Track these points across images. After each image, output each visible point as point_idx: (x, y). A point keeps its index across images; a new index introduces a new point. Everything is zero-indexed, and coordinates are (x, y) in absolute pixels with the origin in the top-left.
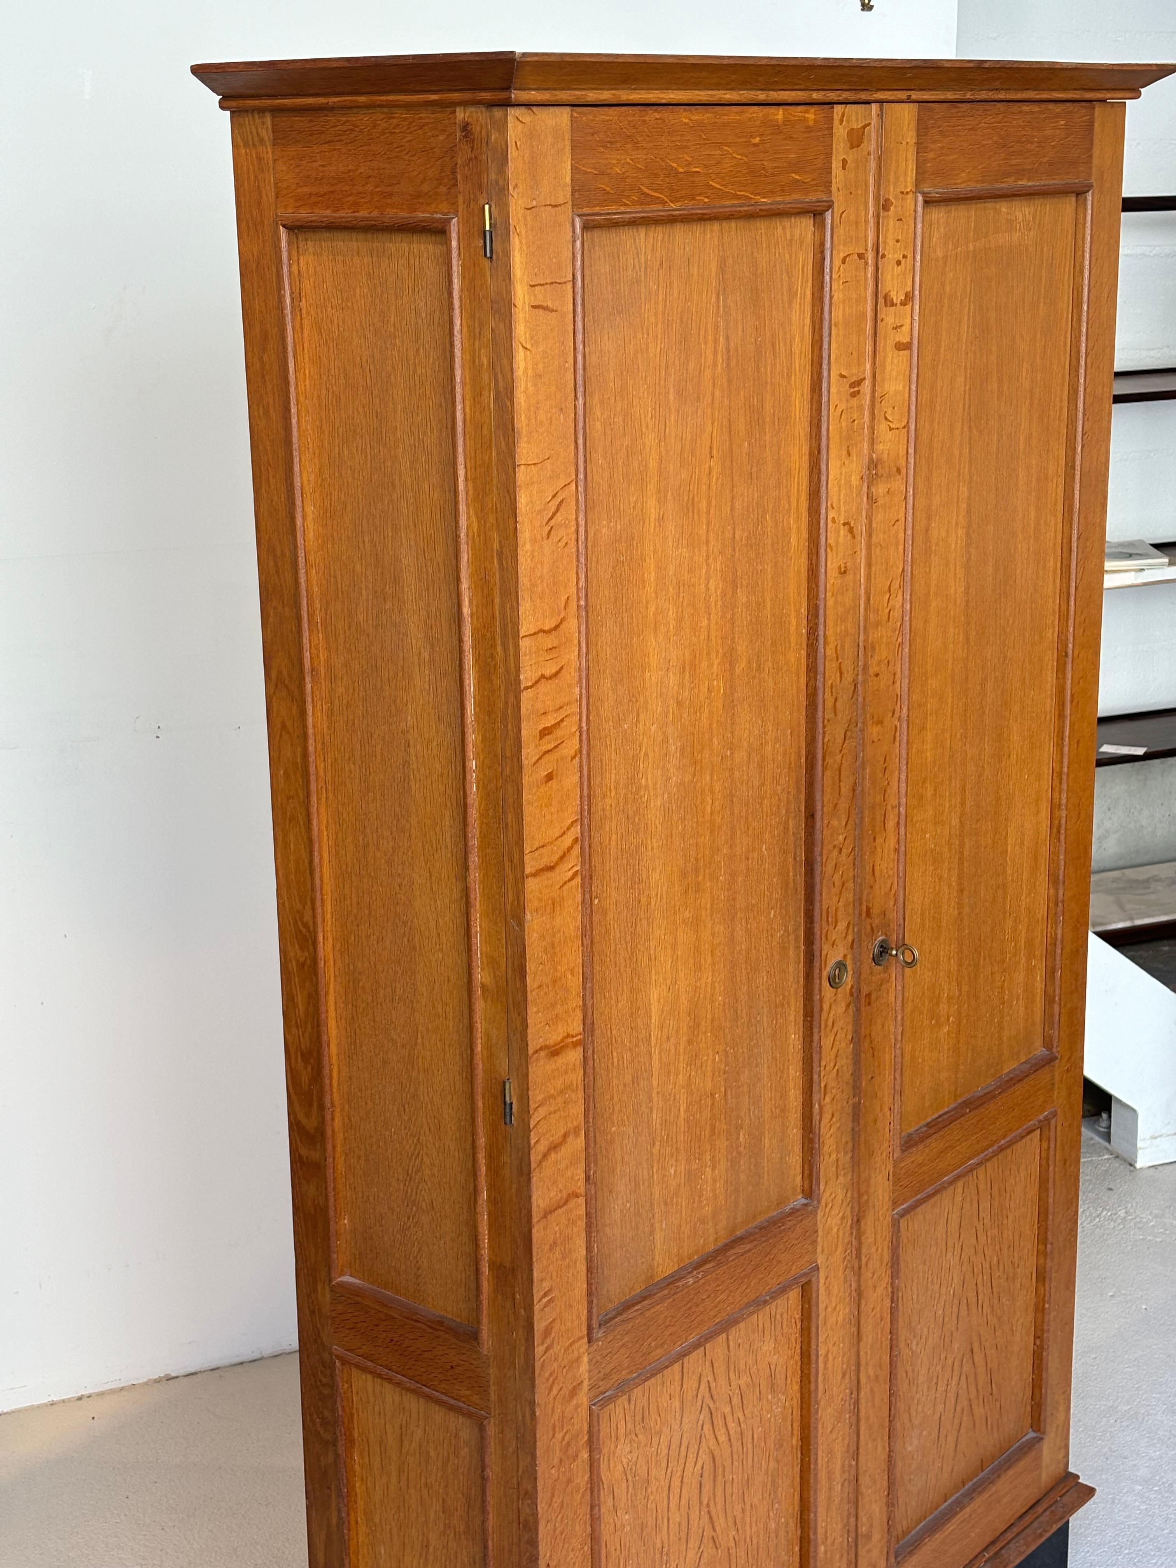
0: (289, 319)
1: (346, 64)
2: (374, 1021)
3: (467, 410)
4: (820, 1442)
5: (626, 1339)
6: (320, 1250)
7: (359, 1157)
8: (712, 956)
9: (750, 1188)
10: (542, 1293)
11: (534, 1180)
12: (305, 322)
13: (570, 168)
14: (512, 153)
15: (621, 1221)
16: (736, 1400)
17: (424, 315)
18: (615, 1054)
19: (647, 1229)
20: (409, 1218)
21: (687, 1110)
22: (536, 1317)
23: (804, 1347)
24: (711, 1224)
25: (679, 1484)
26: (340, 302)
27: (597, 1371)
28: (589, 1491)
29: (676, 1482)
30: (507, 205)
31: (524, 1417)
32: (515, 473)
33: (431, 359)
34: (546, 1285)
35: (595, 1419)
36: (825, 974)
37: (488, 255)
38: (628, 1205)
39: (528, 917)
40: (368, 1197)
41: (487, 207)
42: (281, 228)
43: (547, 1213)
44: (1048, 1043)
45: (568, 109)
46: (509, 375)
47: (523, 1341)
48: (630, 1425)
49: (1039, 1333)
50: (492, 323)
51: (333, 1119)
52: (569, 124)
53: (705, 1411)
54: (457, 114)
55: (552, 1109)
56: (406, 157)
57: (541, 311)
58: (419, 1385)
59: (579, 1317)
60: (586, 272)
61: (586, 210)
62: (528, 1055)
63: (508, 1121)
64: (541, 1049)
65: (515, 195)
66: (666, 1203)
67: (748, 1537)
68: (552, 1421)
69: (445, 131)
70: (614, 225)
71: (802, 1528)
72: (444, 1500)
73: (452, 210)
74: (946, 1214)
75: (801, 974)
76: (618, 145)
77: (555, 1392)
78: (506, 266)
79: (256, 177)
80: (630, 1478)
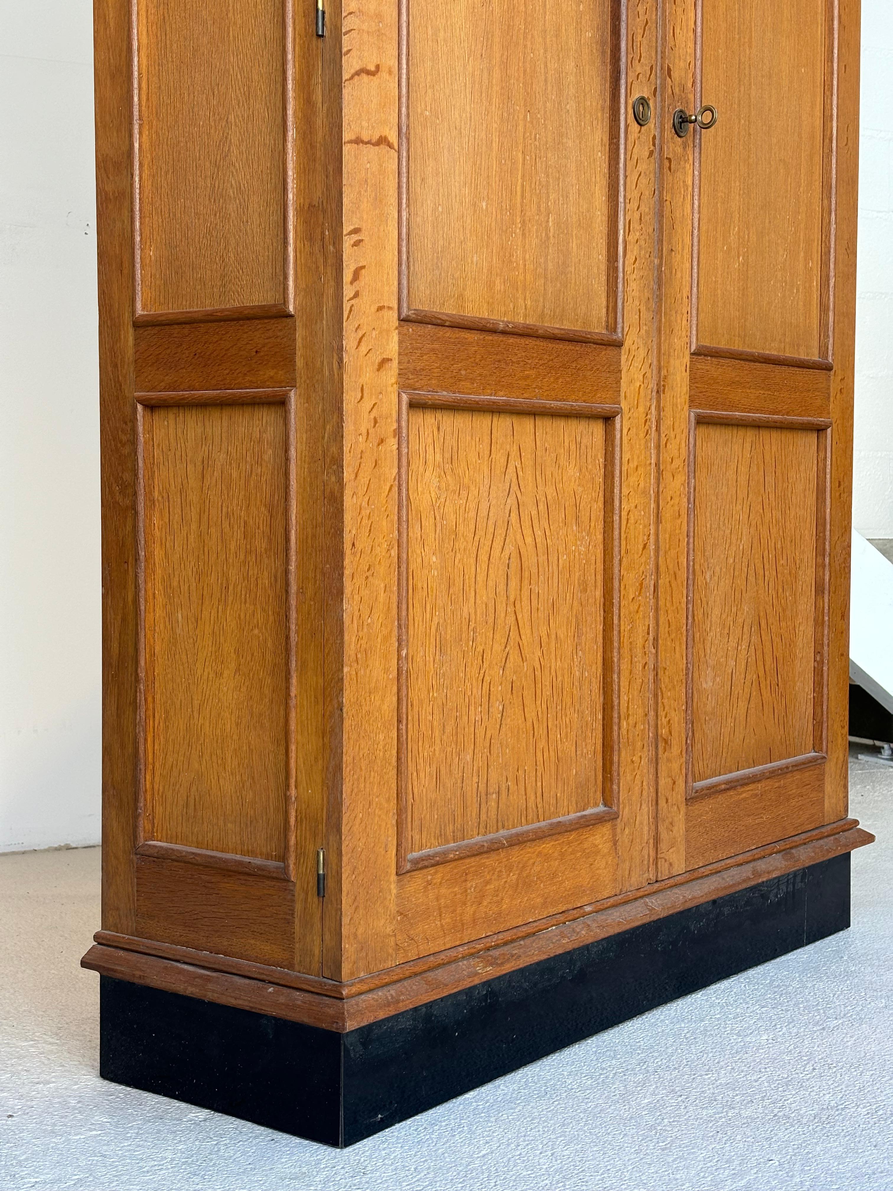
9: (558, 285)
10: (350, 227)
11: (345, 92)
16: (542, 507)
20: (216, 215)
22: (345, 251)
23: (607, 494)
24: (520, 294)
25: (486, 560)
27: (406, 359)
28: (396, 488)
29: (483, 556)
34: (356, 220)
36: (630, 102)
43: (358, 140)
44: (823, 350)
48: (438, 457)
49: (819, 648)
53: (513, 498)
55: (366, 28)
63: (320, 34)
67: (553, 668)
68: (360, 381)
71: (605, 693)
74: (736, 461)
75: (608, 95)
77: (363, 349)
80: (437, 517)
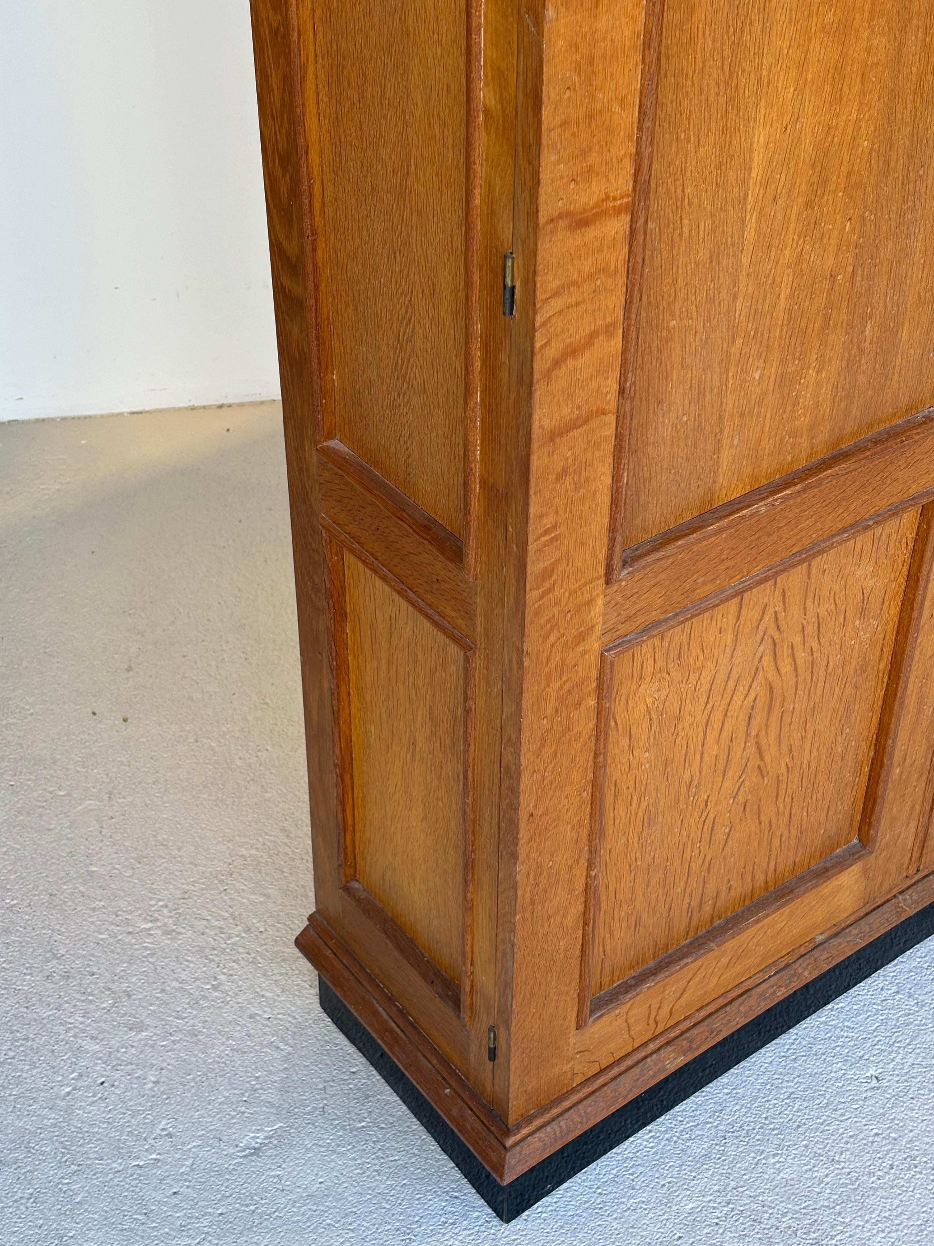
2: (361, 129)
4: (913, 668)
5: (663, 576)
6: (306, 404)
7: (347, 305)
8: (862, 82)
9: (870, 392)
10: (540, 531)
15: (673, 437)
16: (811, 629)
18: (685, 221)
19: (710, 447)
20: (399, 395)
21: (791, 296)
22: (531, 558)
24: (805, 437)
25: (721, 718)
27: (615, 614)
28: (593, 738)
29: (717, 717)
31: (510, 662)
34: (548, 521)
35: (608, 667)
38: (685, 419)
39: (550, 13)
40: (357, 355)
43: (553, 436)
47: (514, 581)
48: (660, 663)
51: (314, 250)
53: (768, 643)
55: (573, 300)
58: (404, 587)
59: (594, 555)
62: (537, 225)
63: (507, 311)
64: (560, 216)
66: (742, 415)
67: (805, 762)
68: (547, 669)
72: (430, 707)
77: (552, 638)
80: (654, 716)
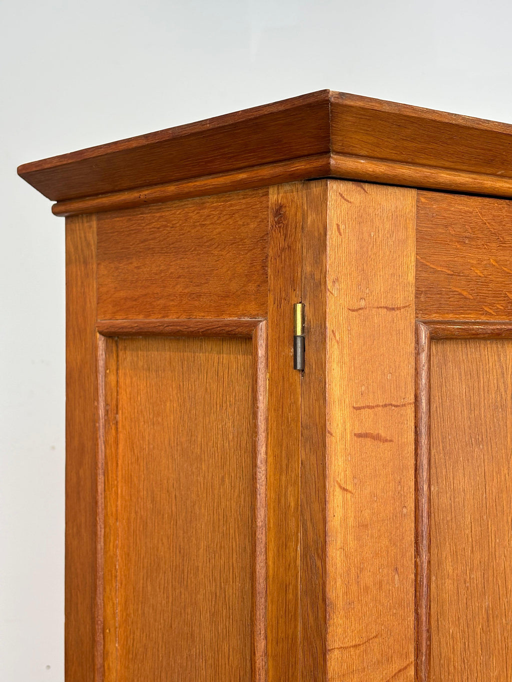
0: (101, 431)
1: (145, 142)
3: (270, 563)
12: (121, 436)
13: (414, 264)
14: (332, 237)
17: (231, 437)
26: (151, 417)
30: (324, 304)
32: (325, 660)
33: (237, 490)
37: (299, 367)
41: (299, 307)
42: (98, 335)
45: (414, 192)
46: (321, 527)
50: (302, 455)
52: (414, 210)
54: (270, 196)
56: (216, 253)
57: (368, 441)
60: (435, 392)
61: (435, 317)
65: (335, 293)
69: (256, 217)
70: (471, 337)
73: (260, 312)
76: (479, 242)
78: (320, 381)
79: (82, 283)
